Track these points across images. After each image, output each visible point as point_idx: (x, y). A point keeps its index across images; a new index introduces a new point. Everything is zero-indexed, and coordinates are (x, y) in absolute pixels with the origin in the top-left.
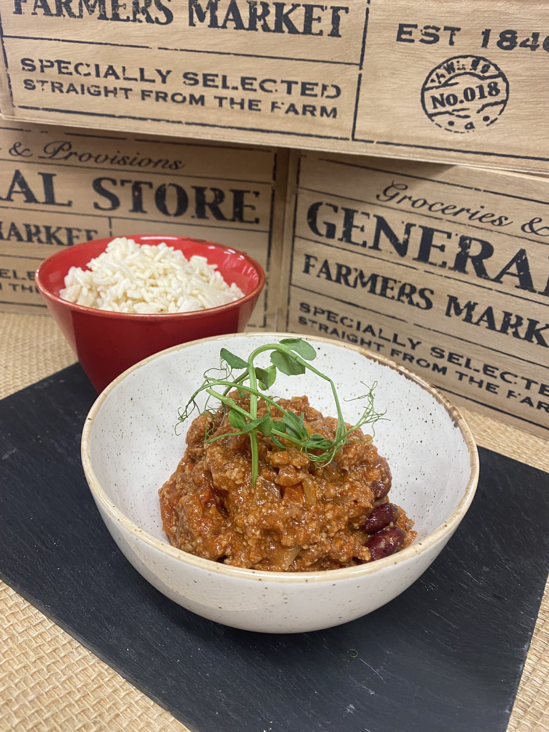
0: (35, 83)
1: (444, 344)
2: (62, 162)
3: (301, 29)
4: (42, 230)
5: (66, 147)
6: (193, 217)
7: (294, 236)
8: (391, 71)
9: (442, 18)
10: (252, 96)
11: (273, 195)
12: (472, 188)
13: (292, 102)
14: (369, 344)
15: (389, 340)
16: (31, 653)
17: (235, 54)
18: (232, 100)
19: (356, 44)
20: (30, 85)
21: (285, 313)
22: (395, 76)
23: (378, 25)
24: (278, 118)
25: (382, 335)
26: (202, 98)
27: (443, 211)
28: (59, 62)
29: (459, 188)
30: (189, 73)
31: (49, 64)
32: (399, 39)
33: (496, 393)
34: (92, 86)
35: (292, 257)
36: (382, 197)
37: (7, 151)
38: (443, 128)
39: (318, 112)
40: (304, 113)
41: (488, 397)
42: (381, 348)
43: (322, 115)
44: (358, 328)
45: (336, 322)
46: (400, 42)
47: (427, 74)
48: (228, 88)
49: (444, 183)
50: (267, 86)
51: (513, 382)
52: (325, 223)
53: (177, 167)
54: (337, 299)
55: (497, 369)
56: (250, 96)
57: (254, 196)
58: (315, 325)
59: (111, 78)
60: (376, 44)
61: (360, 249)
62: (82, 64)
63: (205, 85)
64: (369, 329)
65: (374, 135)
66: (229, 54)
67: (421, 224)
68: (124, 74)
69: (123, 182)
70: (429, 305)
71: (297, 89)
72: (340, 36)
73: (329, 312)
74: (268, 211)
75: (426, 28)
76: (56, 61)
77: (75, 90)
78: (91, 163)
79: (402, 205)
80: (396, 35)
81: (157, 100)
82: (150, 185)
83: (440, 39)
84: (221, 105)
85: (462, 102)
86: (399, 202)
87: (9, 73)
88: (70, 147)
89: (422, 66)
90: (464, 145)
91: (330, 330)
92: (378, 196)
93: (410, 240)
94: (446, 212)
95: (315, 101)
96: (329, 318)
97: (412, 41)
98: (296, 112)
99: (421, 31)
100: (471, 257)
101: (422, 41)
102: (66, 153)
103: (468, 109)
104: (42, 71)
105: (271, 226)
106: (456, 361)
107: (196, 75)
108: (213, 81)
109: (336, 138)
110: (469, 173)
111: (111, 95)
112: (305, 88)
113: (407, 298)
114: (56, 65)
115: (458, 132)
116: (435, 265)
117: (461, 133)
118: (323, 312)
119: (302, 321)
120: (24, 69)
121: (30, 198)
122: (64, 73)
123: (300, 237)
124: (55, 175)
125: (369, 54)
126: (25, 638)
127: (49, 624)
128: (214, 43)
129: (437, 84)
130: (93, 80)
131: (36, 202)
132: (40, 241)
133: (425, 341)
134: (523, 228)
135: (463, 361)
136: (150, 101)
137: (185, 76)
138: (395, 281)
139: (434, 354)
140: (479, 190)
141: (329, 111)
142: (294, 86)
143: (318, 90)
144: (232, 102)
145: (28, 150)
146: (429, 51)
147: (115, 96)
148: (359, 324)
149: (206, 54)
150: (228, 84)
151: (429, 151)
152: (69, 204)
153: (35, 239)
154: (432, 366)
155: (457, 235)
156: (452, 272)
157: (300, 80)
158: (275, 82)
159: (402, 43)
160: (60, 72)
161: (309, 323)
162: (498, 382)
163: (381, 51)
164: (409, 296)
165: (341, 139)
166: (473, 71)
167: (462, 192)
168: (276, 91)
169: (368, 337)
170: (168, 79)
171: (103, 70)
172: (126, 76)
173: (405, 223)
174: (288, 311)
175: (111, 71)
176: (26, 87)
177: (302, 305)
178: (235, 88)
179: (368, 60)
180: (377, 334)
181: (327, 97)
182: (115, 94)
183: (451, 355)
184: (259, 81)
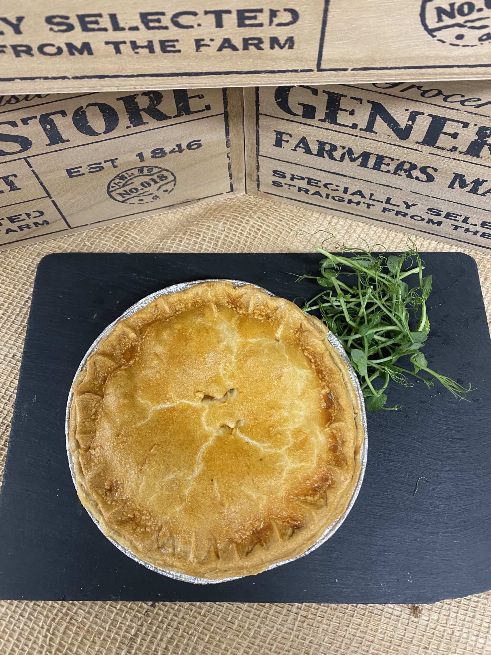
1: (442, 207)
6: (128, 127)
7: (258, 114)
14: (358, 203)
15: (382, 202)
18: (133, 43)
25: (373, 198)
26: (86, 46)
35: (257, 132)
39: (266, 45)
40: (246, 48)
42: (371, 207)
43: (272, 48)
44: (345, 192)
45: (319, 187)
48: (123, 29)
50: (182, 20)
52: (300, 104)
56: (159, 36)
58: (292, 188)
61: (349, 130)
63: (85, 29)
64: (359, 193)
67: (430, 113)
69: (25, 121)
70: (431, 179)
71: (230, 20)
73: (310, 179)
79: (408, 94)
81: (18, 55)
82: (63, 113)
84: (118, 51)
86: (404, 91)
91: (311, 193)
93: (415, 126)
95: (261, 32)
96: (309, 184)
98: (234, 48)
100: (488, 144)
106: (453, 218)
108: (96, 22)
109: (295, 71)
112: (243, 17)
113: (405, 172)
118: (303, 179)
119: (277, 184)
123: (266, 115)
133: (422, 204)
135: (461, 218)
136: (8, 57)
137: (49, 20)
138: (392, 159)
139: (430, 212)
141: (282, 42)
142: (225, 16)
143: (263, 18)
144: (134, 45)
148: (346, 189)
150: (122, 25)
154: (426, 220)
156: (463, 155)
157: (233, 7)
158: (194, 14)
164: (408, 171)
165: (302, 71)
168: (199, 25)
169: (357, 198)
173: (410, 111)
174: (258, 176)
177: (275, 172)
178: (136, 28)
180: (368, 196)
181: (279, 25)
183: (448, 214)
184: (169, 16)
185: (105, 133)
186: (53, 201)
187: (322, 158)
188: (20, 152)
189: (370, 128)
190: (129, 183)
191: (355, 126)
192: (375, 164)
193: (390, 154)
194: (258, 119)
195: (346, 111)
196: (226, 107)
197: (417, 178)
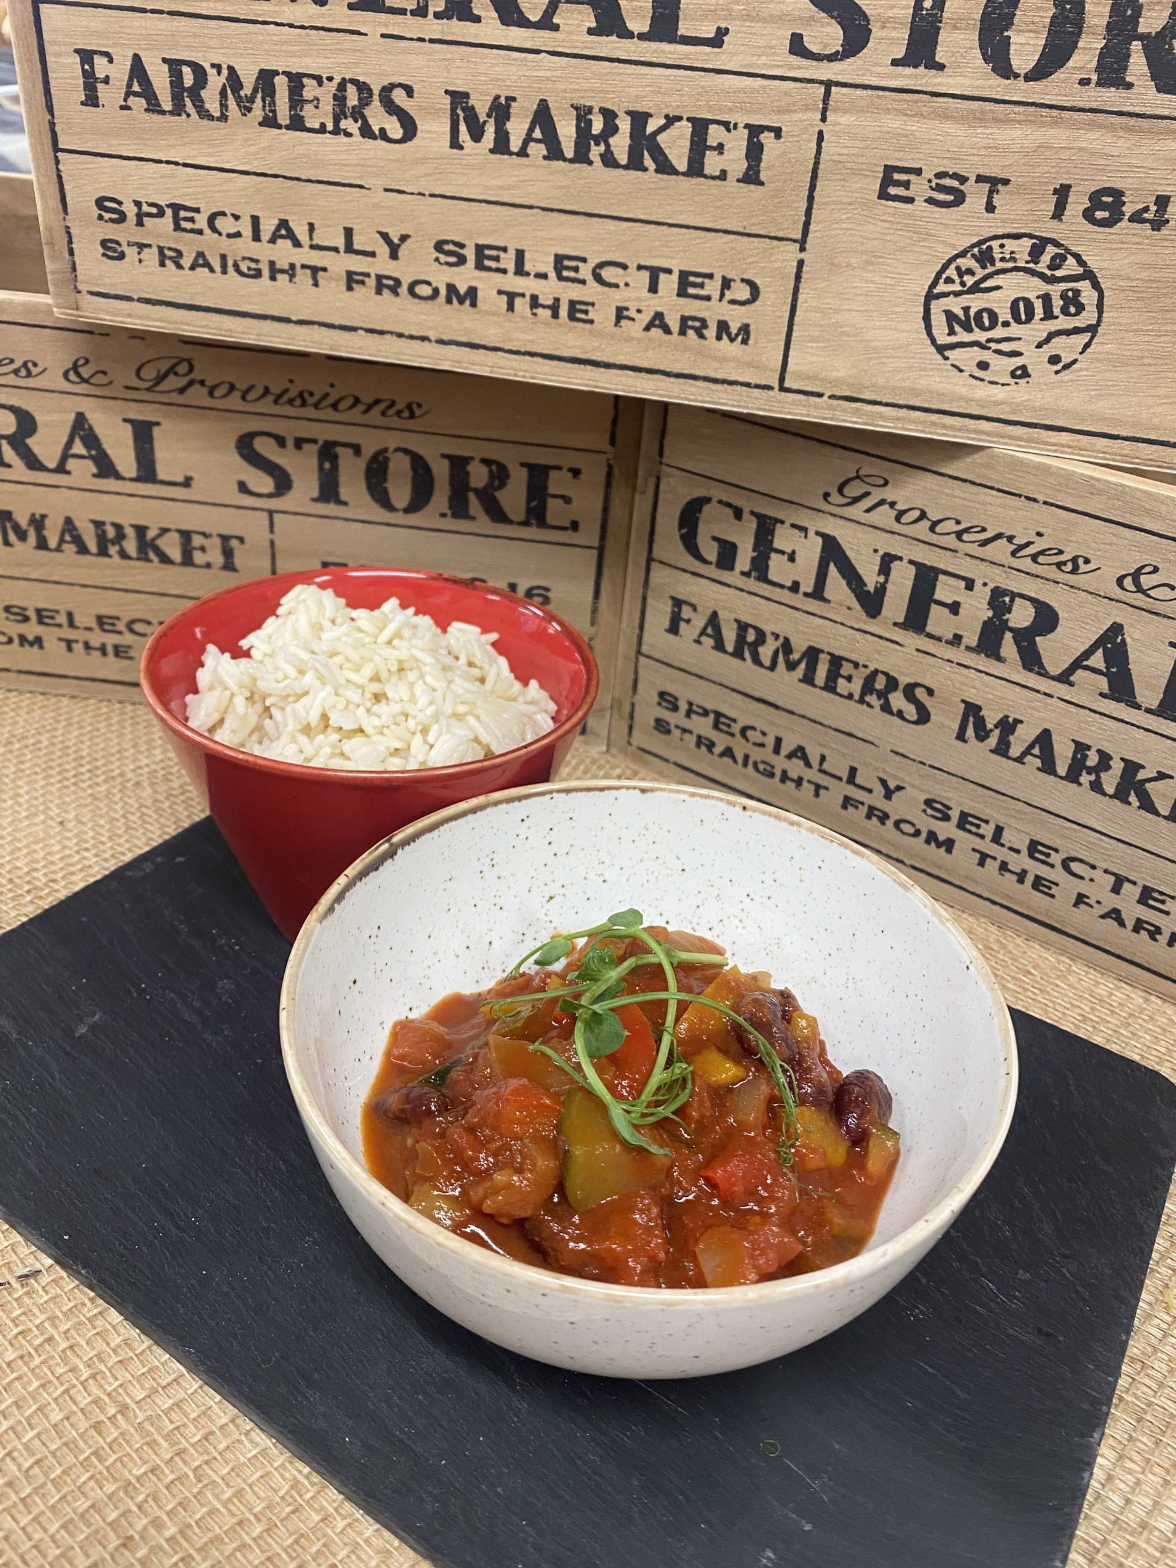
0: (124, 248)
1: (950, 795)
2: (175, 398)
3: (682, 165)
4: (130, 532)
5: (183, 368)
6: (443, 515)
7: (650, 560)
8: (865, 257)
9: (971, 158)
10: (574, 292)
11: (609, 475)
12: (1020, 496)
13: (659, 309)
14: (799, 782)
15: (840, 779)
16: (164, 1444)
17: (544, 209)
18: (534, 299)
19: (794, 202)
20: (115, 251)
21: (627, 709)
22: (871, 268)
23: (840, 165)
24: (629, 339)
25: (826, 766)
26: (472, 292)
27: (959, 535)
28: (176, 208)
29: (994, 493)
30: (447, 242)
31: (154, 210)
32: (883, 195)
33: (1053, 896)
34: (244, 258)
35: (644, 599)
36: (836, 498)
37: (61, 374)
38: (966, 374)
39: (711, 332)
40: (682, 332)
41: (1037, 902)
42: (822, 792)
43: (719, 338)
44: (777, 750)
45: (733, 735)
46: (884, 202)
47: (939, 267)
48: (528, 274)
49: (965, 481)
50: (607, 274)
51: (1087, 878)
52: (715, 539)
53: (412, 416)
54: (734, 690)
55: (1056, 851)
56: (571, 292)
57: (570, 475)
58: (687, 736)
59: (285, 244)
60: (834, 203)
61: (786, 596)
62: (224, 214)
63: (480, 266)
64: (799, 753)
65: (825, 380)
66: (531, 207)
67: (913, 558)
68: (311, 239)
69: (299, 443)
70: (923, 717)
71: (669, 284)
72: (762, 184)
73: (718, 715)
74: (599, 506)
75: (940, 175)
76: (170, 206)
77: (207, 265)
78: (234, 401)
79: (875, 517)
80: (877, 187)
81: (378, 291)
82: (357, 450)
83: (967, 199)
84: (511, 307)
85: (1006, 324)
86: (868, 511)
87: (69, 225)
88: (191, 369)
89: (928, 251)
90: (1007, 409)
91: (717, 750)
92: (826, 495)
93: (889, 586)
94: (965, 537)
95: (707, 309)
96: (716, 726)
97: (910, 200)
98: (667, 331)
99: (930, 181)
100: (1011, 630)
101: (930, 201)
102: (182, 382)
103: (1020, 339)
104: (140, 223)
105: (603, 537)
106: (974, 829)
107: (462, 246)
108: (497, 259)
109: (747, 385)
110: (1015, 465)
111: (282, 278)
112: (686, 282)
113: (879, 698)
114: (169, 212)
115: (997, 383)
116: (939, 639)
117: (1003, 385)
118: (706, 713)
119: (662, 726)
120: (100, 217)
121: (106, 468)
122: (185, 230)
123: (662, 562)
124: (158, 424)
125: (820, 222)
126: (149, 1413)
127: (192, 1383)
128: (500, 184)
129: (957, 287)
130: (245, 246)
131: (118, 476)
132: (124, 555)
133: (913, 786)
134: (1120, 581)
135: (988, 830)
136: (365, 293)
138: (856, 665)
139: (929, 811)
140: (1035, 500)
141: (734, 331)
143: (712, 288)
144: (535, 302)
145: (104, 373)
146: (944, 221)
147: (291, 281)
148: (779, 741)
149: (484, 205)
150: (528, 267)
151: (935, 417)
152: (187, 482)
153: (113, 550)
154: (924, 835)
155: (985, 584)
156: (973, 655)
157: (677, 266)
158: (625, 267)
159: (891, 203)
160: (177, 228)
161: (677, 733)
162: (1057, 874)
163: (845, 216)
164: (883, 695)
165: (757, 386)
166: (1031, 265)
167: (998, 501)
168: (627, 285)
169: (796, 768)
170: (402, 253)
171: (268, 226)
172: (314, 243)
173: (881, 553)
174: (633, 705)
175: (283, 231)
176: (104, 255)
177: (662, 695)
178: (543, 276)
179: (818, 234)
180: (815, 763)
181: (731, 302)
182: (292, 276)
183: (964, 816)
184: (591, 264)
185: (405, 510)
187: (740, 662)
188: (269, 496)
189: (818, 594)
191: (796, 588)
192: (828, 679)
194: (648, 571)
195: (783, 553)
197: (900, 714)
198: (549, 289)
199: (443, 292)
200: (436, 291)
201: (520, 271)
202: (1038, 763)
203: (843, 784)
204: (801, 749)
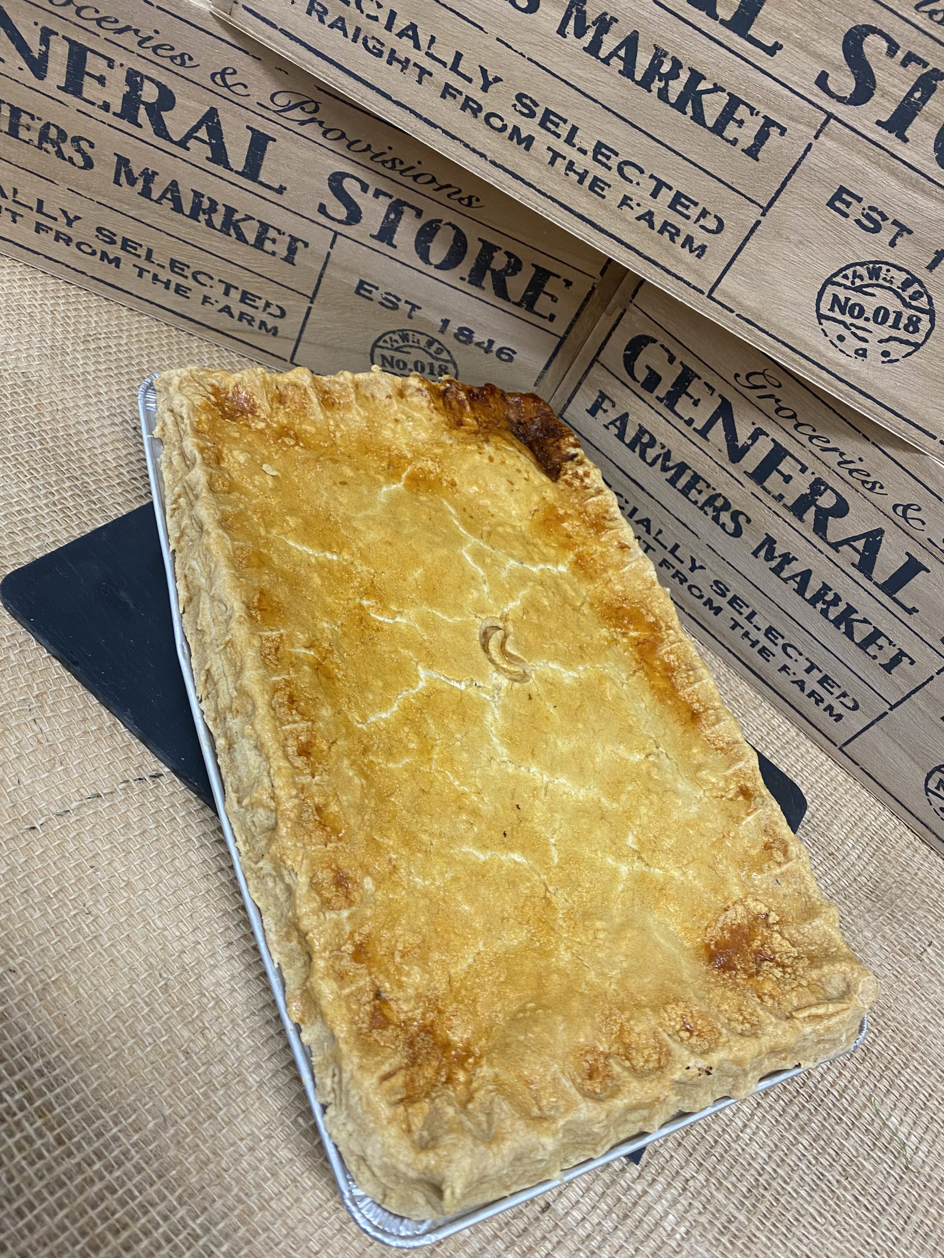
2: (294, 126)
3: (711, 122)
5: (310, 107)
6: (463, 279)
7: (595, 360)
8: (800, 238)
9: (896, 207)
10: (601, 172)
11: (590, 294)
13: (652, 209)
15: (666, 548)
18: (571, 163)
22: (801, 247)
23: (813, 172)
24: (624, 220)
25: (659, 537)
26: (530, 140)
30: (526, 97)
32: (831, 204)
33: (768, 660)
34: (373, 38)
35: (580, 383)
37: (209, 73)
38: (828, 339)
39: (680, 240)
40: (661, 232)
41: (757, 660)
42: (650, 551)
43: (684, 246)
44: (632, 513)
46: (829, 209)
47: (843, 265)
48: (574, 146)
50: (628, 171)
51: (794, 658)
52: (648, 367)
53: (469, 205)
54: (618, 467)
55: (782, 637)
56: (598, 171)
57: (563, 284)
59: (408, 42)
60: (797, 194)
61: (681, 425)
63: (542, 124)
64: (646, 523)
65: (739, 304)
66: (596, 102)
68: (429, 48)
69: (378, 193)
70: (737, 533)
71: (666, 196)
72: (758, 160)
74: (574, 311)
75: (872, 208)
77: (343, 29)
79: (762, 403)
80: (829, 197)
81: (463, 108)
82: (419, 213)
83: (881, 232)
84: (553, 161)
85: (867, 320)
86: (761, 398)
88: (316, 110)
89: (841, 253)
93: (752, 449)
95: (684, 224)
97: (846, 215)
98: (651, 226)
99: (864, 209)
100: (816, 506)
101: (858, 222)
102: (306, 117)
103: (871, 332)
106: (737, 607)
107: (535, 104)
108: (557, 125)
109: (688, 284)
111: (396, 66)
112: (678, 201)
113: (714, 512)
115: (844, 352)
116: (769, 493)
117: (847, 355)
121: (220, 157)
123: (603, 366)
124: (274, 139)
125: (783, 202)
129: (849, 283)
130: (377, 29)
131: (227, 166)
133: (711, 569)
134: (896, 507)
135: (746, 611)
136: (453, 105)
137: (520, 97)
138: (708, 486)
141: (695, 245)
142: (664, 189)
143: (694, 212)
144: (570, 166)
145: (245, 86)
146: (860, 239)
147: (402, 70)
148: (635, 510)
149: (564, 84)
150: (576, 141)
152: (281, 190)
154: (705, 599)
155: (813, 473)
156: (786, 511)
157: (677, 186)
158: (642, 171)
159: (833, 211)
162: (777, 650)
163: (800, 206)
164: (717, 510)
165: (694, 288)
166: (900, 291)
168: (638, 184)
170: (491, 89)
171: (401, 23)
172: (430, 51)
175: (411, 32)
178: (584, 152)
179: (778, 210)
180: (653, 532)
181: (702, 227)
182: (404, 68)
183: (735, 598)
184: (620, 159)
185: (437, 267)
186: (310, 309)
187: (630, 451)
188: (340, 222)
189: (703, 432)
190: (405, 349)
191: (690, 422)
192: (686, 486)
193: (710, 477)
194: (591, 365)
195: (691, 397)
196: (567, 332)
197: (723, 526)
198: (583, 162)
199: (509, 130)
200: (505, 127)
201: (569, 141)
202: (796, 586)
203: (666, 552)
204: (648, 521)
